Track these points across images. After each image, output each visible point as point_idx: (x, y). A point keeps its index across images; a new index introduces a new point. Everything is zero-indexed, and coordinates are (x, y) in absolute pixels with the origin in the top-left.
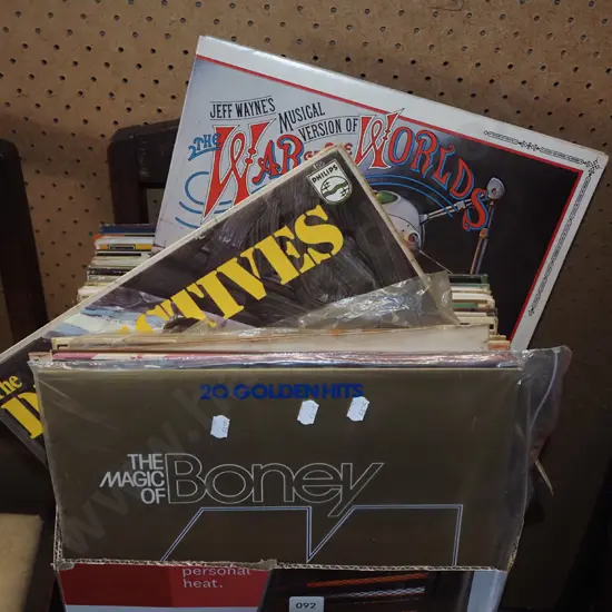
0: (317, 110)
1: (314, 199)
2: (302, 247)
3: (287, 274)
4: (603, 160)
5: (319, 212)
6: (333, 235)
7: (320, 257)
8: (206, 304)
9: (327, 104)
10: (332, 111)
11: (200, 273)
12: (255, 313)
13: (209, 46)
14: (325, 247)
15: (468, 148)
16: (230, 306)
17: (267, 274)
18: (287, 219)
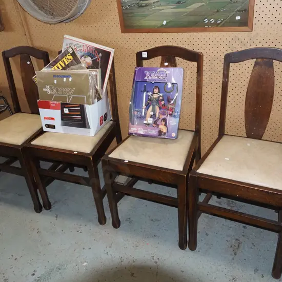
0: (78, 44)
1: (69, 52)
2: (68, 59)
3: (67, 63)
4: (113, 50)
5: (69, 54)
6: (71, 57)
7: (70, 61)
8: (58, 67)
9: (79, 43)
10: (80, 44)
11: (57, 63)
12: (64, 69)
13: (66, 36)
14: (71, 59)
15: (97, 49)
16: (61, 68)
17: (65, 63)
18: (66, 55)
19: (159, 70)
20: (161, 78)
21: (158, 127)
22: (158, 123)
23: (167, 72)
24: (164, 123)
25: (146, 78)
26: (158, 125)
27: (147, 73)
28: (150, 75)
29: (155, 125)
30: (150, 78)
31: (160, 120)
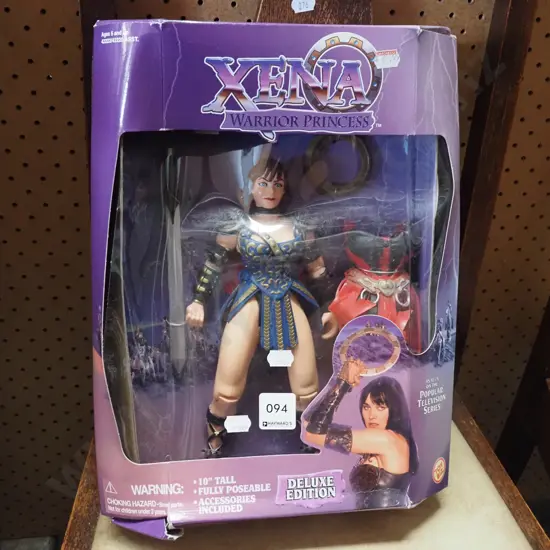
19: (320, 45)
20: (339, 103)
21: (343, 449)
22: (339, 418)
23: (386, 61)
24: (380, 414)
25: (217, 105)
26: (344, 432)
27: (229, 73)
28: (251, 86)
29: (316, 439)
30: (249, 104)
31: (352, 399)
